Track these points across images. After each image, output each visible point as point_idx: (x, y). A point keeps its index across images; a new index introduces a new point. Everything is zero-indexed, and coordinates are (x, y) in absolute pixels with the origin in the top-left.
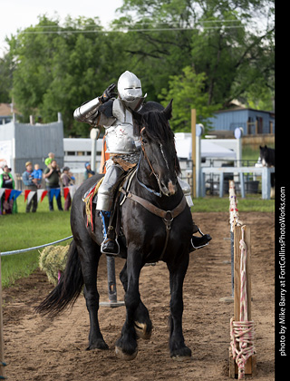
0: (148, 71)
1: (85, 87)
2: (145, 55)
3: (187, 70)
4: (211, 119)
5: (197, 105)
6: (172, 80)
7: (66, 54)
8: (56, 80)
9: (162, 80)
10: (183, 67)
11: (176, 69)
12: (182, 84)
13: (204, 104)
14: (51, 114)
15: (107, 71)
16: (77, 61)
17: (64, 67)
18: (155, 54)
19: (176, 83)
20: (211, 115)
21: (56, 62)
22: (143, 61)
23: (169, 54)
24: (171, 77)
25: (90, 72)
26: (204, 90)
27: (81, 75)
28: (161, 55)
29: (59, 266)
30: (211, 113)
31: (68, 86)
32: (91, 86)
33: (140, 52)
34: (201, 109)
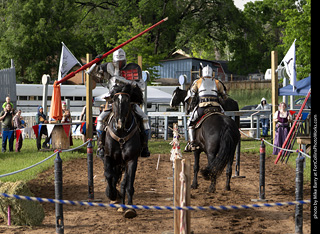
0: (98, 22)
1: (37, 36)
2: (95, 6)
3: (134, 21)
4: (158, 68)
5: (143, 54)
6: (120, 30)
7: (19, 5)
8: (10, 30)
9: (110, 29)
10: (130, 18)
11: (124, 20)
12: (129, 34)
13: (150, 53)
14: (4, 62)
15: (57, 20)
16: (30, 11)
17: (17, 17)
18: (104, 5)
19: (124, 33)
20: (156, 64)
21: (9, 13)
22: (93, 13)
23: (117, 6)
24: (119, 27)
25: (42, 21)
26: (150, 40)
27: (33, 25)
28: (110, 7)
29: (8, 201)
30: (157, 62)
31: (21, 34)
32: (43, 35)
33: (90, 4)
34: (147, 57)
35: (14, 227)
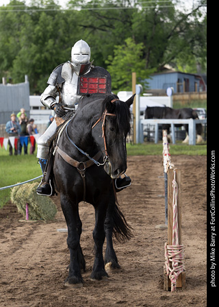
0: (97, 41)
1: (47, 54)
2: (95, 28)
3: (128, 41)
4: (148, 80)
5: (136, 69)
6: (117, 49)
7: (32, 28)
8: (24, 49)
9: (108, 49)
10: (125, 38)
11: (119, 40)
12: (124, 52)
13: (142, 68)
14: (19, 76)
15: (63, 41)
16: (40, 34)
17: (29, 39)
18: (103, 28)
19: (120, 51)
20: (148, 77)
21: (23, 34)
22: (93, 34)
23: (114, 28)
24: (116, 46)
25: (50, 42)
26: (142, 57)
27: (43, 45)
28: (107, 29)
29: (27, 200)
30: (148, 75)
31: (33, 53)
32: (51, 54)
33: (91, 26)
34: (139, 72)
35: (31, 221)
